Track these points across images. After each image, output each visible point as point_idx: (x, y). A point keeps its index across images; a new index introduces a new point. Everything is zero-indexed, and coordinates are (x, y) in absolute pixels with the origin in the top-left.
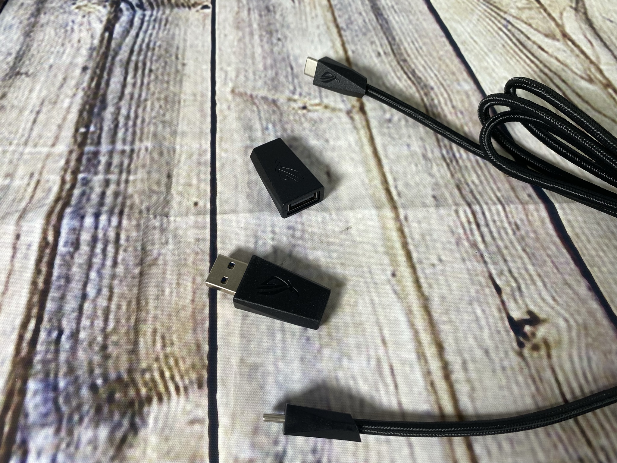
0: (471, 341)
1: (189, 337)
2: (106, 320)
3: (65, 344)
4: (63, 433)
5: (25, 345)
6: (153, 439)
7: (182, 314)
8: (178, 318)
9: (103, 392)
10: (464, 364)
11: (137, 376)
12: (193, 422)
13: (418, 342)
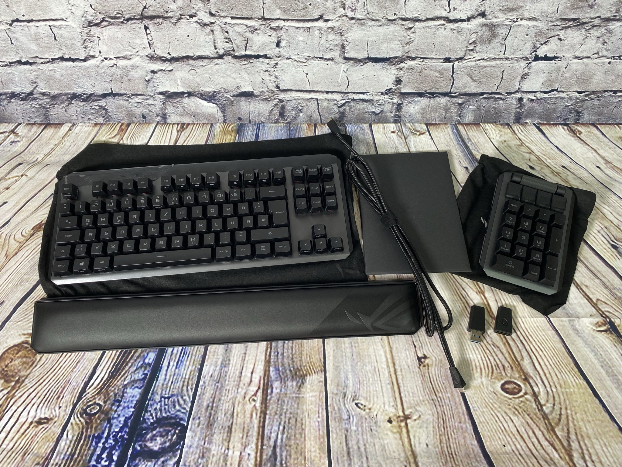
0: (404, 363)
1: (317, 356)
2: (292, 350)
3: (280, 357)
4: (283, 383)
5: (267, 356)
6: (309, 386)
7: (315, 349)
8: (314, 350)
9: (293, 372)
10: (401, 370)
11: (303, 368)
12: (320, 382)
13: (388, 362)
